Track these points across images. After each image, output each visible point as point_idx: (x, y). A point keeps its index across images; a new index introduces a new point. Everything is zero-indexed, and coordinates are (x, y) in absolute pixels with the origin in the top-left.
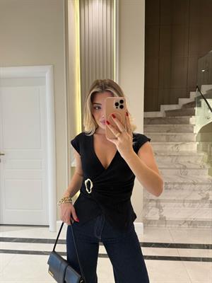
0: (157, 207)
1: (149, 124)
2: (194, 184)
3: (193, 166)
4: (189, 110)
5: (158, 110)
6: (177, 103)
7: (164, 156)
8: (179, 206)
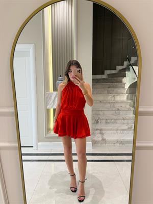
0: (100, 133)
1: (97, 83)
2: (124, 119)
3: (123, 109)
5: (103, 74)
6: (115, 69)
7: (106, 103)
8: (114, 133)
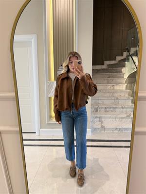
0: (99, 121)
1: (97, 73)
2: (122, 108)
4: (122, 64)
5: (103, 64)
7: (105, 92)
8: (113, 121)
